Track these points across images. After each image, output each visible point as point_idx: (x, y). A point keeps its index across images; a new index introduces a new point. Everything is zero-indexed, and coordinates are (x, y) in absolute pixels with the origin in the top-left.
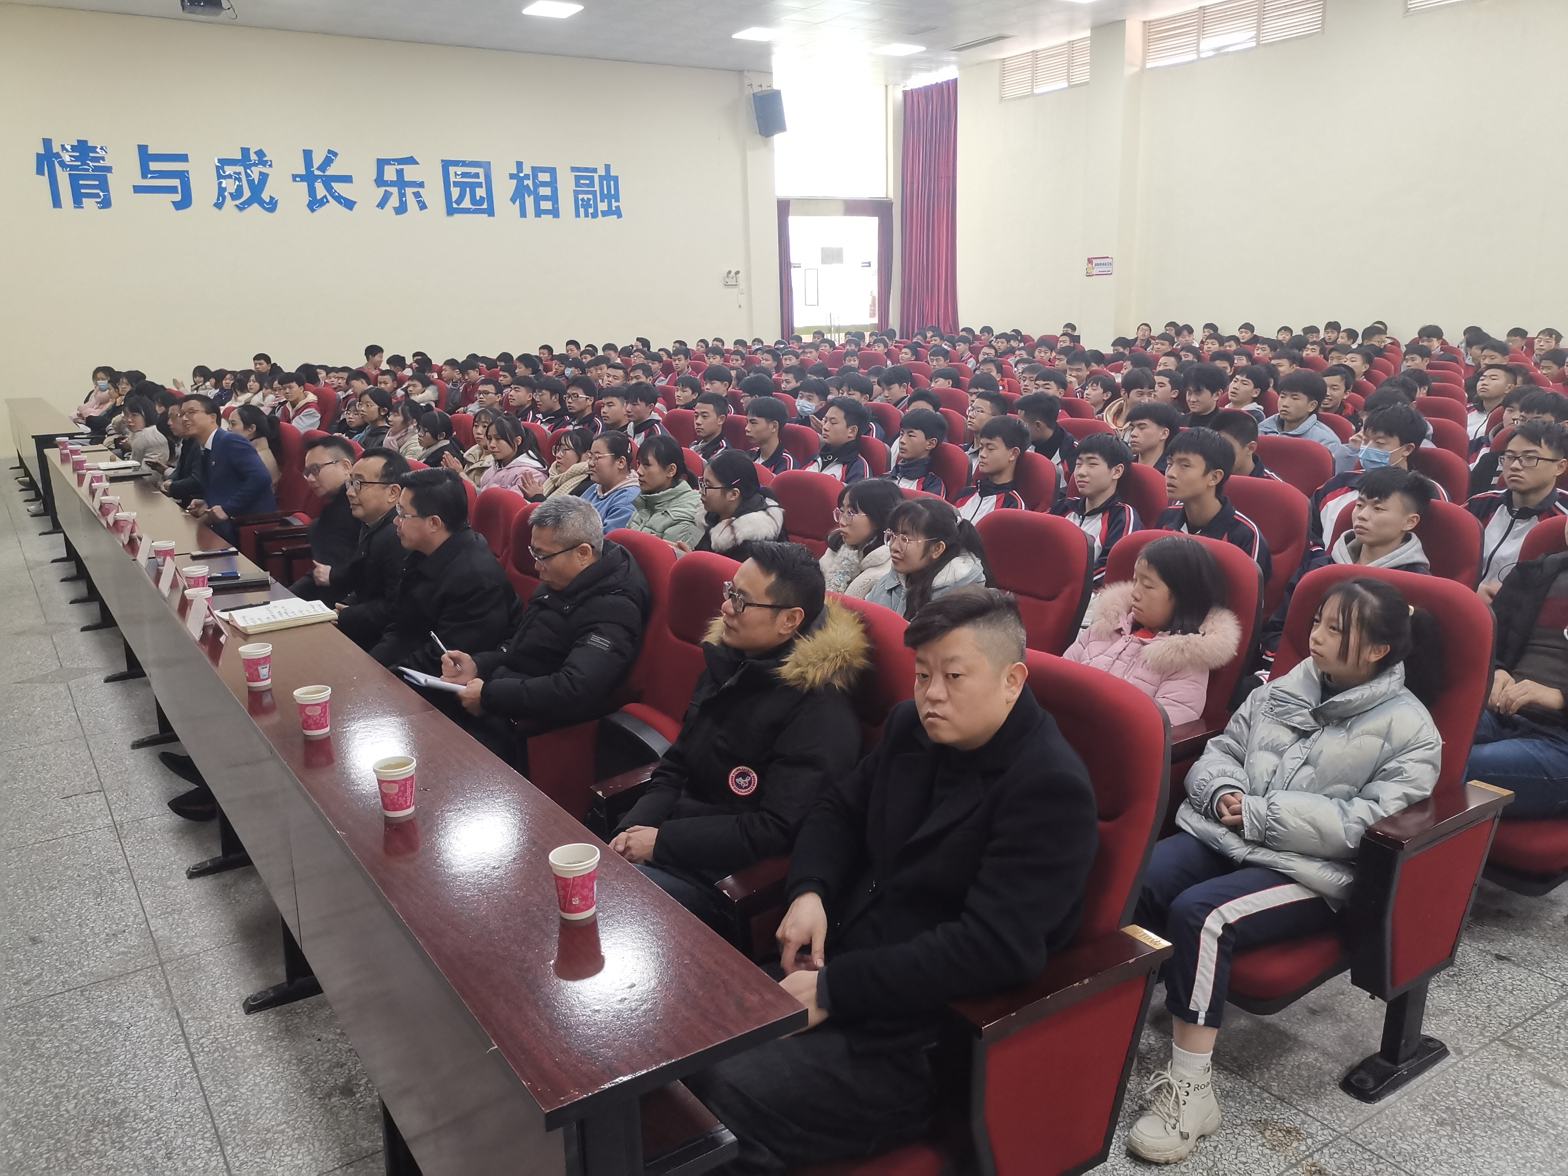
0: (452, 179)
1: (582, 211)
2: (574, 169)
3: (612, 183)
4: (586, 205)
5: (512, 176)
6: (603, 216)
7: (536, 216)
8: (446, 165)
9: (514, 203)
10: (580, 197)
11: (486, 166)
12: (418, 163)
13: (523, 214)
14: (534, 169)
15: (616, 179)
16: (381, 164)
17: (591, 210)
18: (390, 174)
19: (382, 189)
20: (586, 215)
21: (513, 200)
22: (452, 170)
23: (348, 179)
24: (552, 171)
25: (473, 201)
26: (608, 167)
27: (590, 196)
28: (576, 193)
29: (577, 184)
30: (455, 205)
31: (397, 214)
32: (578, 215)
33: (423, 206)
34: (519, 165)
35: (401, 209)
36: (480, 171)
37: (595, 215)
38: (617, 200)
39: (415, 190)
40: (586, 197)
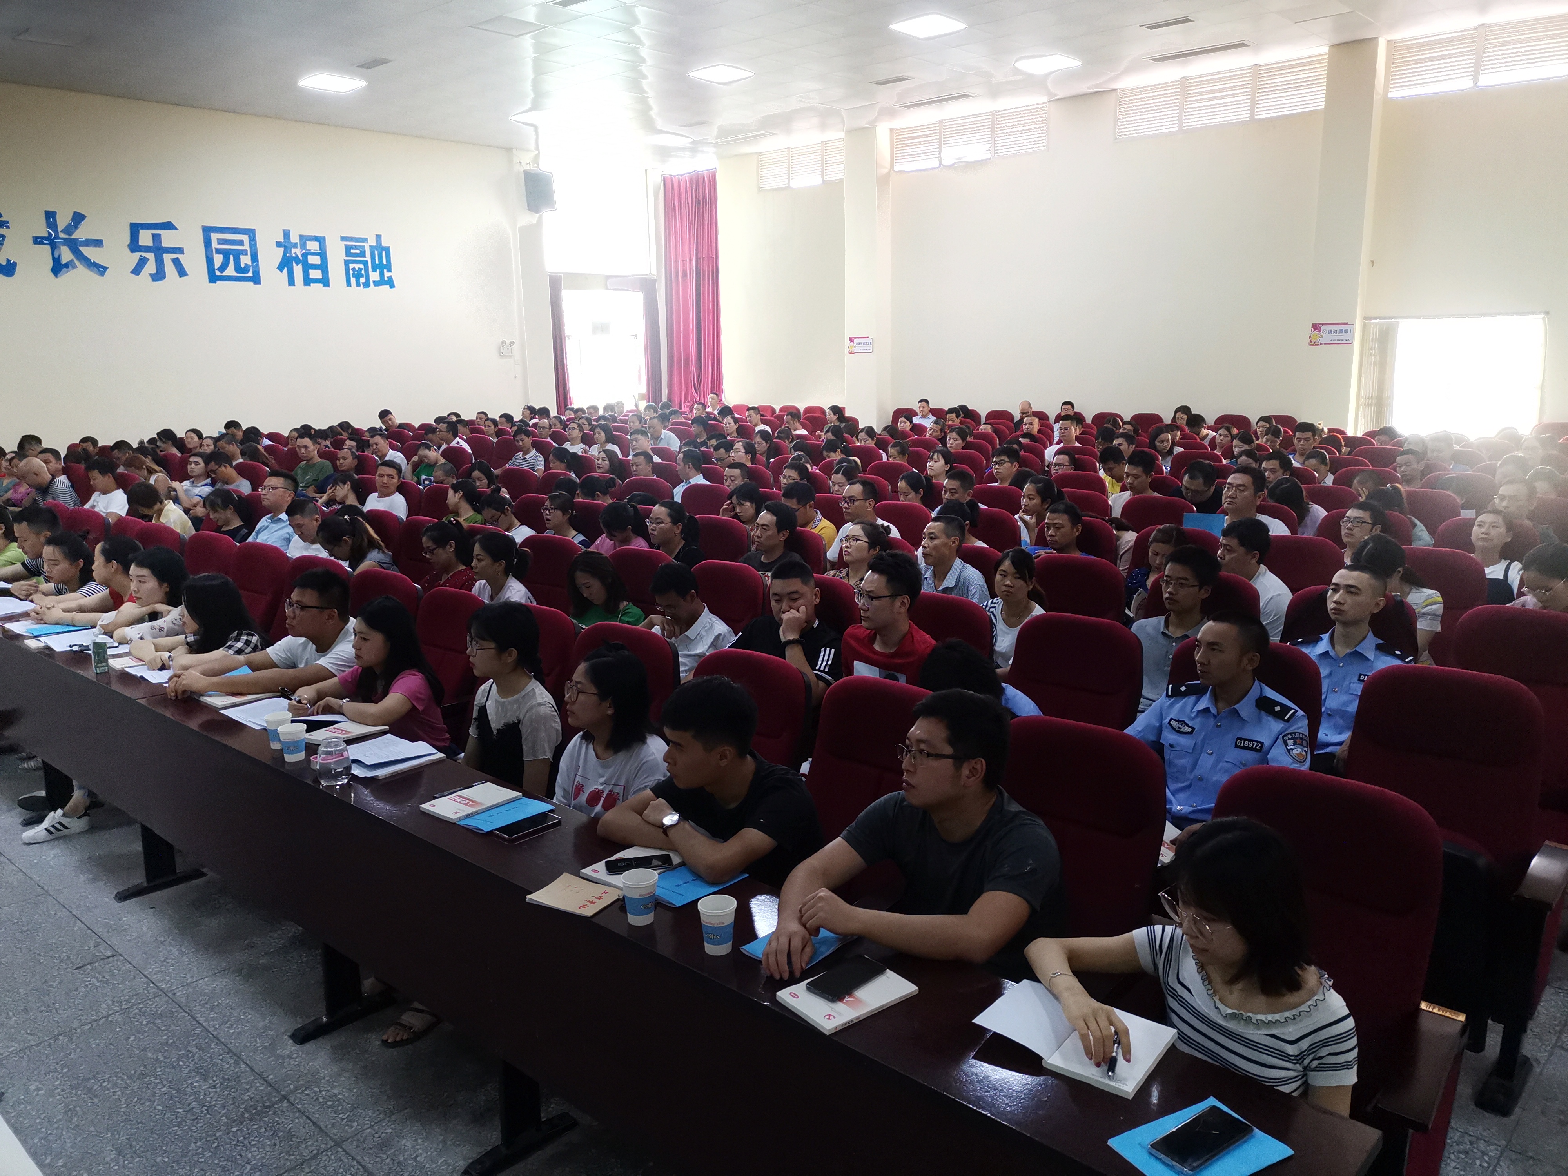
0: (215, 245)
1: (353, 280)
2: (343, 239)
3: (384, 253)
4: (358, 276)
5: (279, 244)
6: (375, 285)
7: (305, 285)
8: (207, 231)
9: (282, 271)
10: (351, 266)
11: (251, 233)
12: (177, 229)
13: (291, 282)
14: (301, 237)
15: (387, 250)
16: (135, 229)
17: (362, 280)
18: (145, 238)
19: (137, 255)
20: (358, 285)
21: (280, 268)
22: (214, 237)
23: (98, 243)
24: (320, 240)
25: (238, 268)
26: (378, 237)
27: (362, 266)
28: (347, 263)
29: (348, 253)
30: (218, 273)
31: (154, 280)
32: (349, 284)
33: (182, 272)
34: (287, 234)
35: (159, 275)
36: (245, 238)
37: (367, 285)
38: (389, 270)
39: (174, 256)
40: (357, 266)
